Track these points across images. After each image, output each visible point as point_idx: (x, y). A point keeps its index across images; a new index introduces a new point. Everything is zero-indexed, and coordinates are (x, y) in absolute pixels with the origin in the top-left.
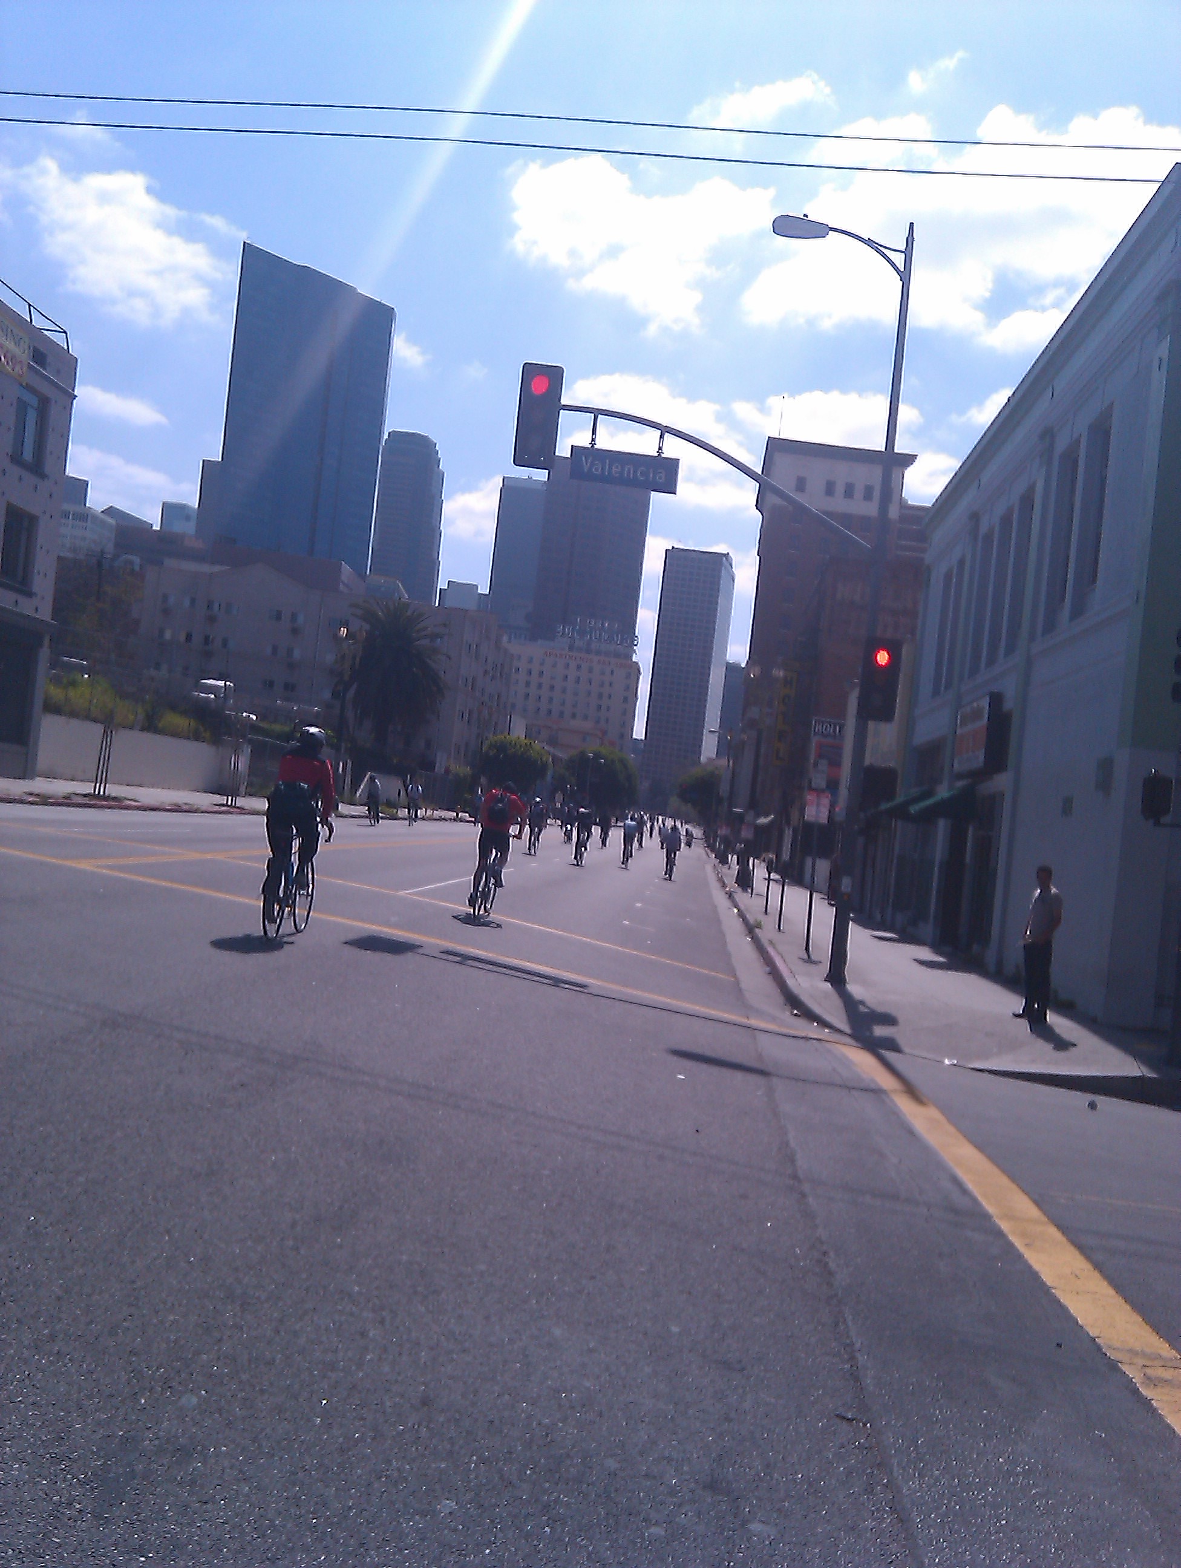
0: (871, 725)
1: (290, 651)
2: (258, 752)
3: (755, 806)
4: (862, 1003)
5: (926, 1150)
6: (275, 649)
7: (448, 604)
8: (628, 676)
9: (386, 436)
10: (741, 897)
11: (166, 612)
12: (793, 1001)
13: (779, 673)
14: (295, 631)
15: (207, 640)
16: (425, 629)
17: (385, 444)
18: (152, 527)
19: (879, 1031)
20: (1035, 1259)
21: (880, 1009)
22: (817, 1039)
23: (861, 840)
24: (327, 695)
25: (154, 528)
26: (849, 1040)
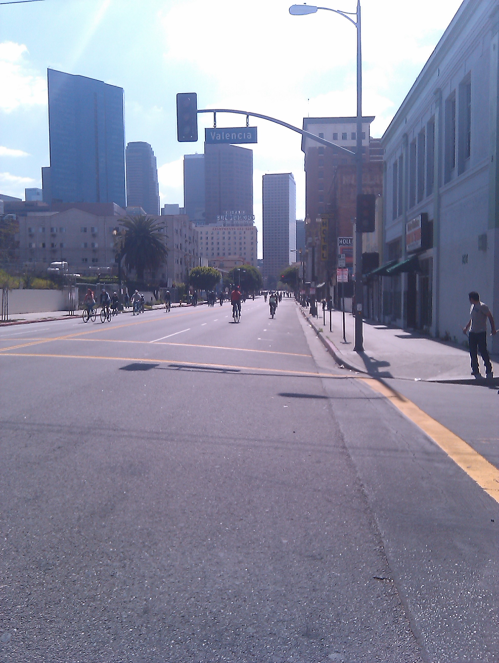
0: (364, 235)
1: (93, 245)
2: (82, 290)
3: (315, 279)
4: (372, 358)
5: (410, 424)
6: (86, 245)
7: (166, 214)
8: (252, 233)
9: (126, 145)
10: (313, 320)
11: (31, 236)
12: (339, 362)
13: (319, 220)
14: (94, 236)
15: (53, 245)
16: (155, 226)
17: (127, 148)
18: (21, 200)
19: (381, 370)
20: (473, 474)
21: (381, 360)
22: (351, 378)
23: (365, 288)
24: (113, 261)
25: (23, 201)
26: (367, 376)
